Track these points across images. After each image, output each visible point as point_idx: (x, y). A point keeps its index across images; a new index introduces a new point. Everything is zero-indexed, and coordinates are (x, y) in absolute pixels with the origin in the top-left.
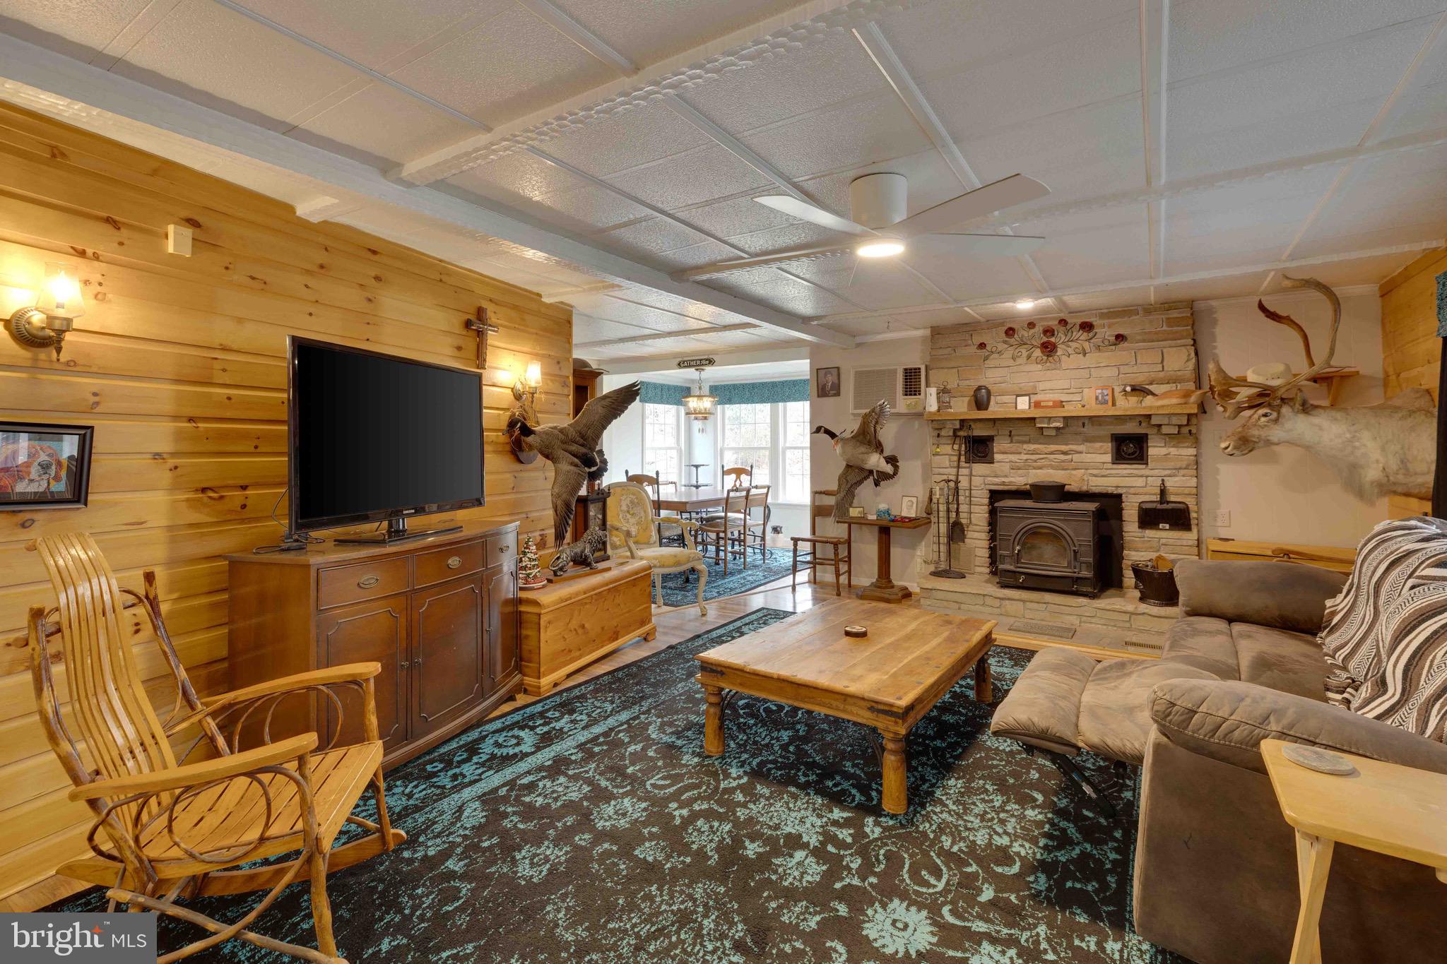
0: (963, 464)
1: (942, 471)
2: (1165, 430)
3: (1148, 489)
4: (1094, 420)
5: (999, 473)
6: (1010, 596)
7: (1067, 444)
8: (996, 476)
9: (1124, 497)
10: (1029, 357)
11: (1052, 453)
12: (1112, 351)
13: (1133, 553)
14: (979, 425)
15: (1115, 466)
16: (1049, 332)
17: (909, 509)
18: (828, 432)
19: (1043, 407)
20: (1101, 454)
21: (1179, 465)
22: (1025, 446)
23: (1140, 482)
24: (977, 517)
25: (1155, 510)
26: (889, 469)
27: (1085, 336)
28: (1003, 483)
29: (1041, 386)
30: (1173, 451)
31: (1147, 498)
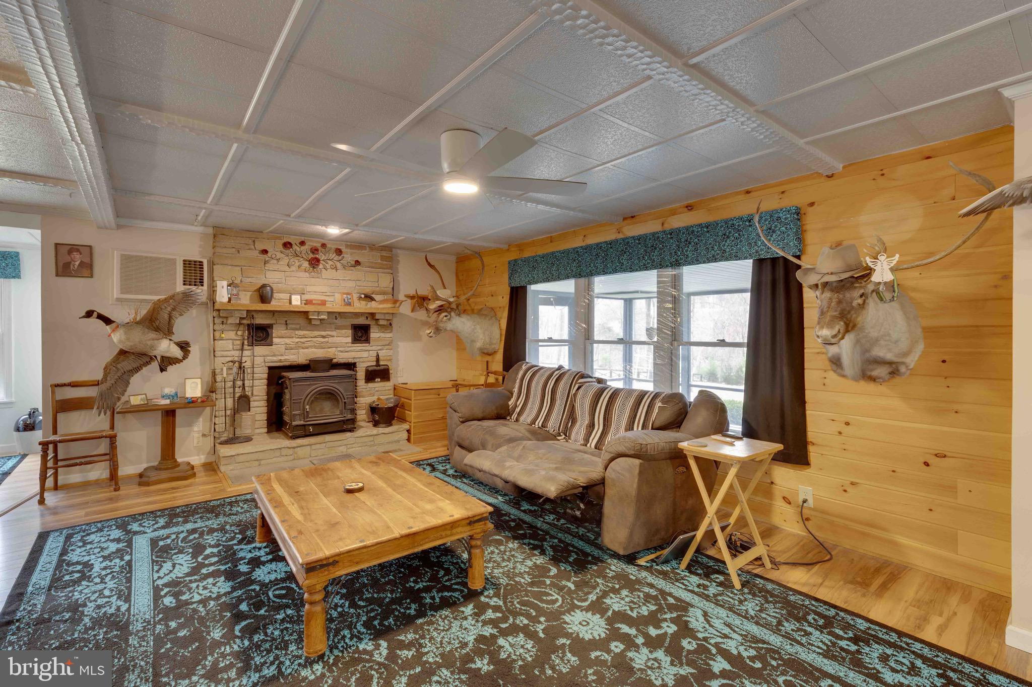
0: (246, 347)
1: (225, 353)
2: (381, 322)
3: (370, 359)
4: (341, 314)
5: (277, 353)
6: (302, 444)
7: (325, 331)
8: (274, 356)
9: (357, 365)
10: (299, 267)
11: (315, 337)
12: (352, 270)
13: (361, 399)
14: (261, 315)
15: (353, 345)
16: (315, 250)
17: (194, 390)
18: (101, 317)
19: (314, 304)
20: (344, 337)
21: (384, 343)
22: (297, 332)
23: (365, 354)
24: (259, 389)
25: (375, 371)
26: (177, 352)
27: (337, 258)
28: (280, 361)
29: (309, 289)
30: (382, 335)
31: (369, 364)
